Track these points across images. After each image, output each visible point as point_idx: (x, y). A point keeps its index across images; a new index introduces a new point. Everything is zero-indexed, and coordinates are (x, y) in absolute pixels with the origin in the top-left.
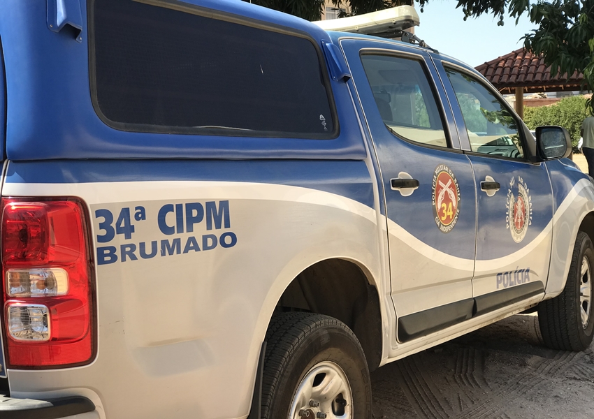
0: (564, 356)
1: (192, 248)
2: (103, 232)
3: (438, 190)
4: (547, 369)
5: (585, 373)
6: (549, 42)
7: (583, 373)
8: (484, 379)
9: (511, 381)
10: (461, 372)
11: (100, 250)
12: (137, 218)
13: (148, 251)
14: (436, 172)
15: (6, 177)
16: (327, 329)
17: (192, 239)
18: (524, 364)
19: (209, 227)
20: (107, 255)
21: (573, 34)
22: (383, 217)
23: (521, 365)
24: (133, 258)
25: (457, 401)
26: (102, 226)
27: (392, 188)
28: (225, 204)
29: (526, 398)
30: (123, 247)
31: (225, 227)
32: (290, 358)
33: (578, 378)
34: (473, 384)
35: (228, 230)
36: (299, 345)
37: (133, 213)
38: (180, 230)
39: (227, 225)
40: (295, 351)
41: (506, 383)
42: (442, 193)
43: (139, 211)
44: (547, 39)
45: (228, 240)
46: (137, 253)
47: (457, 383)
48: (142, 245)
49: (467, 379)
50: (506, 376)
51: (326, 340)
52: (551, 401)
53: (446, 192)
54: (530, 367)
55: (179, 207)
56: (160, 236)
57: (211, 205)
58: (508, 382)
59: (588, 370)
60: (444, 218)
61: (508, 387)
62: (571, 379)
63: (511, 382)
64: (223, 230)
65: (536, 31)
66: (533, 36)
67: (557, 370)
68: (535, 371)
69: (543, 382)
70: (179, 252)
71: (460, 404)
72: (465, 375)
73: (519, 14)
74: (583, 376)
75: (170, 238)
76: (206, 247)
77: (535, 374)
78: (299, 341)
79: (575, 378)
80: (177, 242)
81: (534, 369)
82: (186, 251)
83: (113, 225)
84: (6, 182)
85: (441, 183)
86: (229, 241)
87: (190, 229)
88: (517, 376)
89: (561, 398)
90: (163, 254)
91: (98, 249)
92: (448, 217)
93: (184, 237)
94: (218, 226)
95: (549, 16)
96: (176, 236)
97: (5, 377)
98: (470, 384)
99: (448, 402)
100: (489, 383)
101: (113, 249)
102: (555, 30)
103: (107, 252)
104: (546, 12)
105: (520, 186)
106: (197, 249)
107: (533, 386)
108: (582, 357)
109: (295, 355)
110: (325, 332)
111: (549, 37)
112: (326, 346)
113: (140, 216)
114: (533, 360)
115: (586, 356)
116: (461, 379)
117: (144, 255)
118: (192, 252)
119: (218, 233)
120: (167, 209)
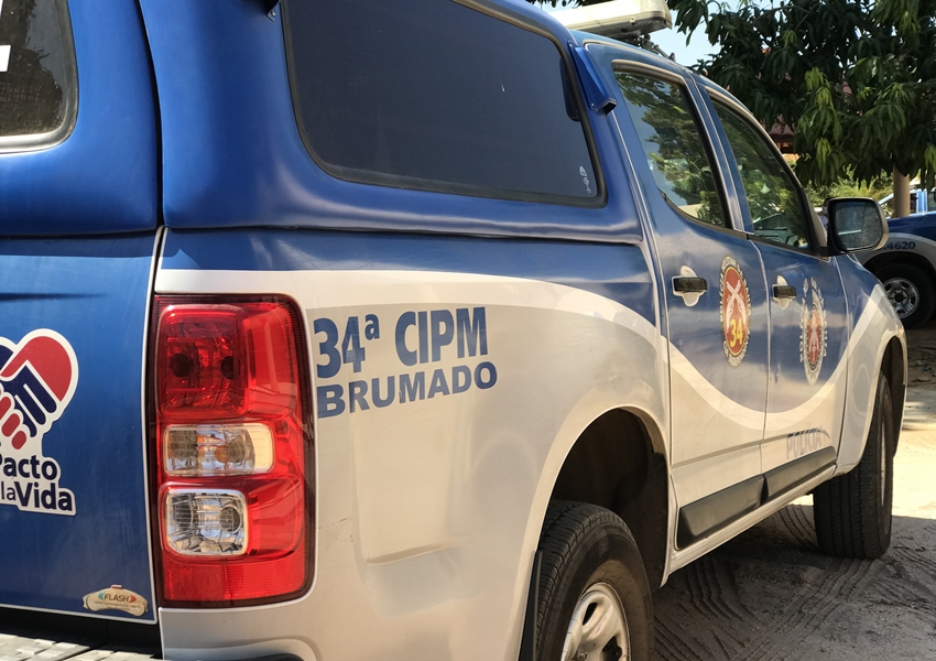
0: (854, 566)
1: (438, 390)
2: (325, 360)
3: (726, 297)
4: (836, 587)
5: (896, 593)
6: (738, 74)
7: (893, 594)
8: (744, 606)
9: (788, 608)
10: (701, 595)
11: (322, 391)
12: (369, 337)
13: (383, 396)
14: (723, 268)
15: (161, 259)
16: (606, 528)
17: (439, 374)
18: (798, 581)
19: (461, 355)
20: (331, 401)
21: (775, 63)
22: (663, 339)
23: (793, 583)
24: (365, 406)
25: (716, 643)
26: (324, 348)
27: (675, 293)
28: (480, 312)
29: (823, 635)
30: (352, 385)
31: (482, 354)
32: (561, 579)
33: (889, 601)
34: (730, 616)
35: (485, 359)
36: (572, 555)
37: (362, 325)
38: (424, 359)
39: (484, 351)
40: (566, 567)
41: (781, 612)
42: (731, 302)
43: (371, 322)
44: (734, 69)
45: (486, 375)
46: (368, 397)
47: (701, 613)
48: (376, 382)
49: (714, 606)
50: (776, 601)
51: (604, 548)
52: (865, 641)
53: (735, 300)
54: (808, 585)
55: (423, 315)
56: (399, 368)
57: (462, 313)
58: (785, 610)
59: (900, 589)
60: (733, 344)
61: (786, 618)
62: (877, 603)
63: (789, 611)
64: (479, 359)
65: (714, 56)
66: (711, 64)
67: (851, 590)
68: (818, 591)
69: (840, 610)
70: (422, 397)
71: (723, 648)
72: (710, 600)
73: (692, 29)
74: (895, 599)
75: (412, 371)
76: (457, 389)
77: (818, 596)
78: (571, 549)
79: (884, 602)
80: (420, 376)
81: (815, 589)
82: (431, 395)
83: (339, 346)
84: (163, 268)
85: (729, 287)
86: (487, 377)
87: (437, 357)
88: (795, 599)
89: (879, 635)
90: (402, 400)
91: (318, 388)
92: (738, 341)
93: (429, 369)
94: (472, 353)
95: (736, 31)
96: (419, 367)
97: (154, 622)
98: (723, 614)
99: (702, 646)
100: (755, 613)
101: (338, 389)
102: (744, 56)
103: (330, 394)
104: (732, 27)
105: (814, 293)
106: (446, 392)
107: (825, 616)
108: (882, 568)
109: (567, 573)
110: (604, 534)
111: (737, 66)
112: (605, 558)
113: (372, 331)
114: (811, 574)
115: (888, 566)
116: (707, 608)
117: (378, 403)
118: (439, 395)
119: (472, 362)
120: (406, 319)
